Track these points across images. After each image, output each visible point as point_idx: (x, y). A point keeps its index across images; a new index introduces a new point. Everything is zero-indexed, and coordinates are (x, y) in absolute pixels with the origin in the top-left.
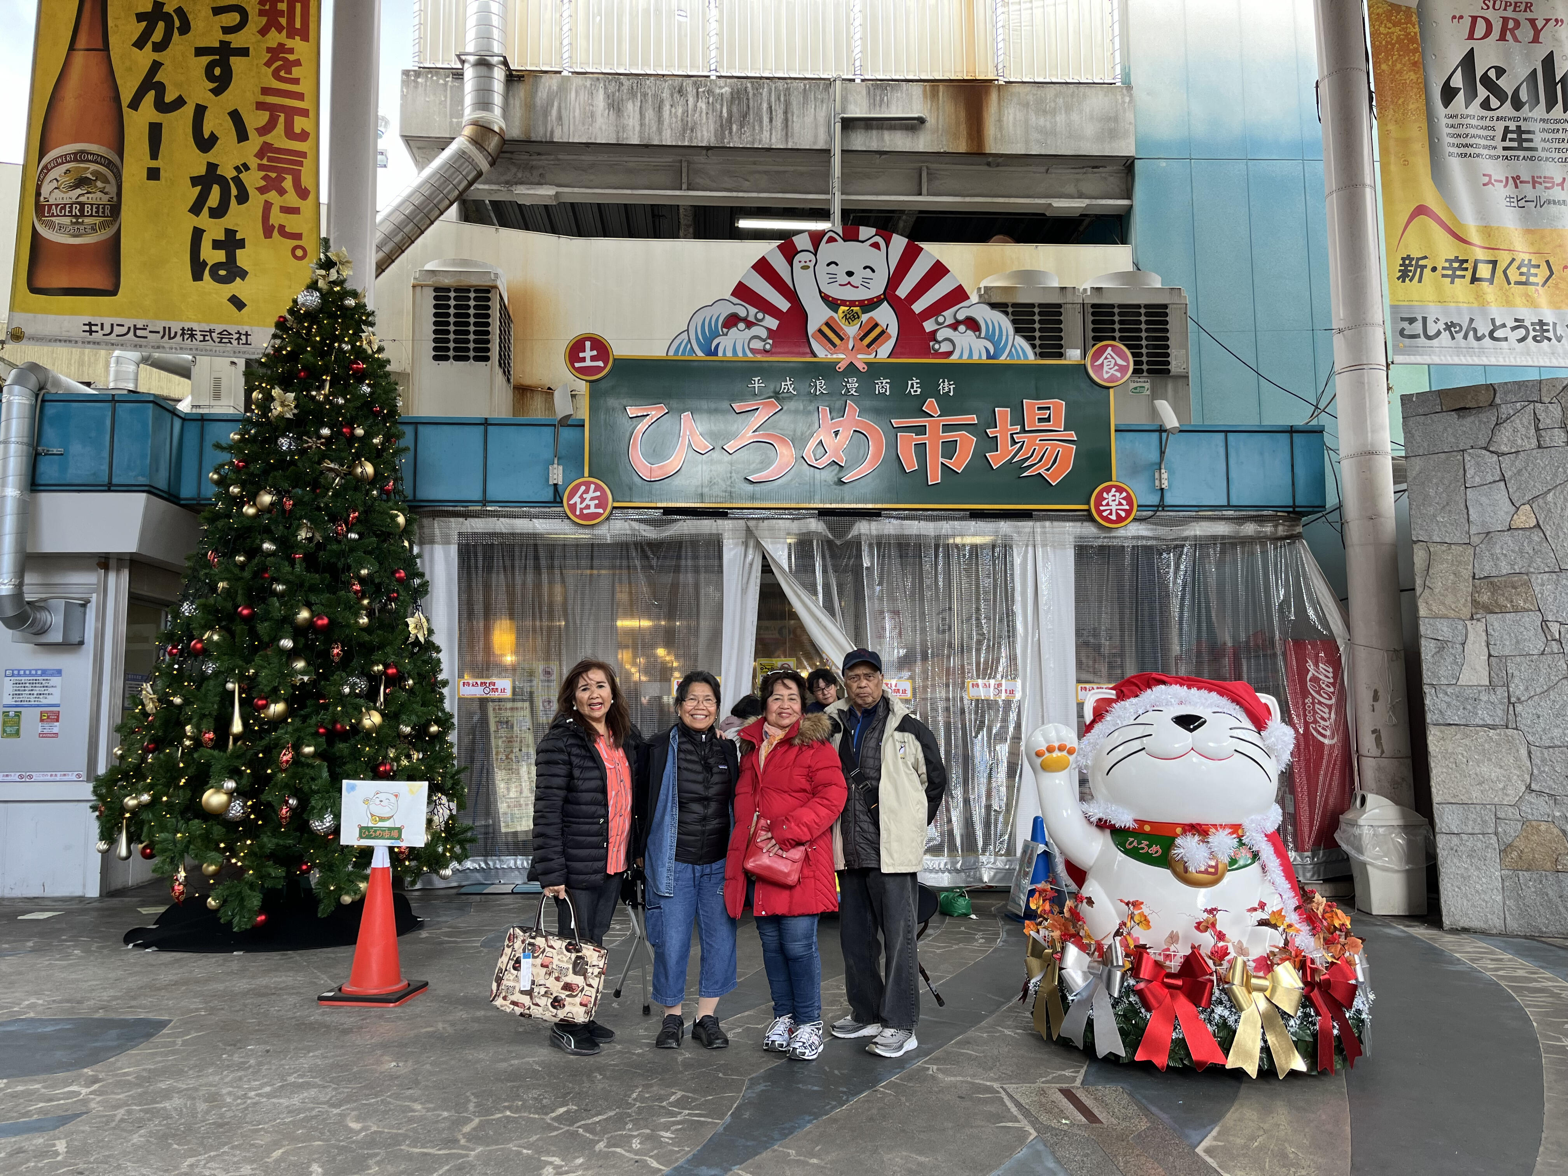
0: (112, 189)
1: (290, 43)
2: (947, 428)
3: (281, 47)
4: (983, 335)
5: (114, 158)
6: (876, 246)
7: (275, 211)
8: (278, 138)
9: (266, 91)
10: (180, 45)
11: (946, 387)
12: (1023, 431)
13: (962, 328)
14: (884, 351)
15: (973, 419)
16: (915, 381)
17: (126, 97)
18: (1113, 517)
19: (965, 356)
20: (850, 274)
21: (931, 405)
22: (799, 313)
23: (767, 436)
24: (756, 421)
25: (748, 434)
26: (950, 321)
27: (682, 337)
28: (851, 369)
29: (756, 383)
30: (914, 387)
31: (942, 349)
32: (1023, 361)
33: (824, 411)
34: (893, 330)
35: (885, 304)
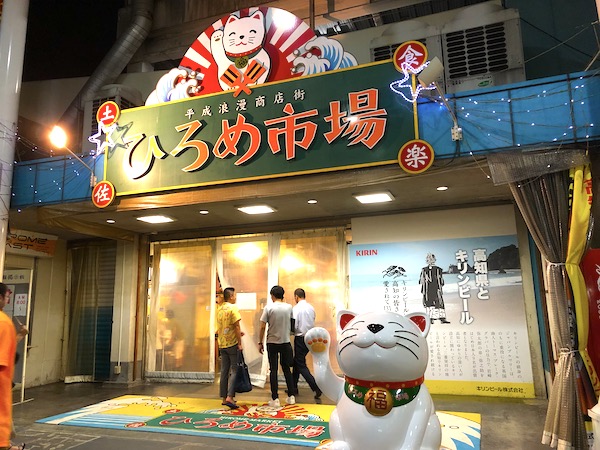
2: (299, 121)
4: (323, 57)
6: (257, 17)
11: (298, 94)
13: (309, 55)
14: (261, 81)
15: (315, 112)
16: (280, 94)
18: (416, 166)
19: (311, 73)
20: (242, 37)
21: (289, 108)
22: (214, 66)
23: (193, 143)
24: (187, 135)
25: (184, 143)
26: (303, 52)
27: (154, 92)
28: (242, 94)
29: (190, 113)
30: (279, 99)
31: (299, 72)
32: (349, 68)
33: (225, 123)
34: (267, 65)
35: (262, 50)
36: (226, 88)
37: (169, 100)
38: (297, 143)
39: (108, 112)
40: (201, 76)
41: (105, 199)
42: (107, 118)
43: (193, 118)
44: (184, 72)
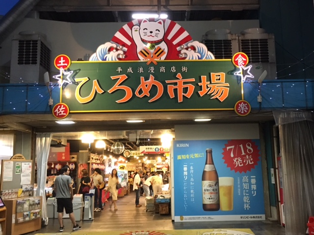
4: (197, 52)
6: (160, 23)
11: (184, 69)
12: (211, 83)
13: (189, 49)
15: (193, 80)
16: (174, 67)
18: (243, 112)
20: (151, 32)
21: (179, 75)
23: (123, 87)
24: (119, 82)
25: (116, 87)
26: (185, 47)
27: (94, 55)
28: (152, 64)
29: (119, 69)
30: (173, 69)
31: (183, 56)
32: (210, 60)
33: (142, 78)
34: (166, 50)
35: (163, 42)
36: (142, 59)
37: (105, 60)
38: (184, 94)
39: (62, 61)
40: (125, 49)
41: (62, 114)
42: (62, 64)
43: (121, 73)
44: (114, 45)
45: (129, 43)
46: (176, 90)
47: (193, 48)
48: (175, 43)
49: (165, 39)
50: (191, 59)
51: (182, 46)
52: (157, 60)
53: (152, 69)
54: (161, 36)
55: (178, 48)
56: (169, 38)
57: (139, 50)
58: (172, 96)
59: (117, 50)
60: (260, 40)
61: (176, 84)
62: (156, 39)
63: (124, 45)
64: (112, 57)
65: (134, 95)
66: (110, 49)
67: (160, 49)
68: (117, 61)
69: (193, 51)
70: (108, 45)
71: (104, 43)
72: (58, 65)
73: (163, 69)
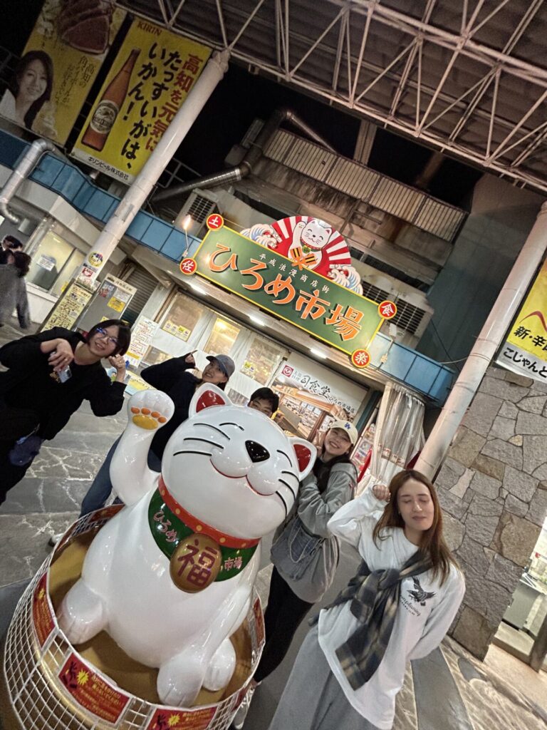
0: (113, 118)
1: (181, 91)
2: (318, 302)
3: (178, 92)
4: (348, 277)
5: (118, 109)
6: (328, 231)
7: (152, 142)
8: (164, 120)
9: (167, 104)
10: (151, 80)
11: (325, 289)
12: (344, 316)
13: (342, 272)
14: (311, 267)
15: (329, 304)
16: (316, 282)
17: (129, 91)
18: (359, 362)
20: (314, 236)
21: (317, 292)
22: (290, 241)
23: (256, 274)
24: (256, 268)
25: (251, 271)
26: (339, 268)
27: (248, 230)
28: (297, 267)
29: (263, 256)
30: (315, 284)
31: (332, 276)
32: (357, 294)
33: (280, 276)
34: (319, 261)
35: (320, 252)
36: (290, 257)
37: (255, 240)
38: (311, 313)
39: (215, 221)
40: (280, 240)
41: (188, 270)
42: (213, 224)
43: (263, 260)
44: (272, 231)
45: (287, 236)
46: (305, 304)
47: (347, 274)
48: (331, 258)
49: (323, 250)
50: (337, 283)
51: (337, 266)
52: (305, 267)
53: (294, 272)
54: (321, 245)
55: (331, 266)
56: (329, 251)
57: (291, 247)
58: (298, 308)
59: (272, 236)
60: (418, 309)
61: (309, 299)
62: (315, 245)
63: (281, 235)
64: (264, 241)
65: (263, 288)
66: (266, 233)
67: (313, 257)
68: (266, 247)
69: (344, 275)
70: (267, 227)
71: (263, 223)
72: (210, 223)
73: (304, 278)
